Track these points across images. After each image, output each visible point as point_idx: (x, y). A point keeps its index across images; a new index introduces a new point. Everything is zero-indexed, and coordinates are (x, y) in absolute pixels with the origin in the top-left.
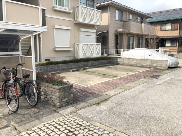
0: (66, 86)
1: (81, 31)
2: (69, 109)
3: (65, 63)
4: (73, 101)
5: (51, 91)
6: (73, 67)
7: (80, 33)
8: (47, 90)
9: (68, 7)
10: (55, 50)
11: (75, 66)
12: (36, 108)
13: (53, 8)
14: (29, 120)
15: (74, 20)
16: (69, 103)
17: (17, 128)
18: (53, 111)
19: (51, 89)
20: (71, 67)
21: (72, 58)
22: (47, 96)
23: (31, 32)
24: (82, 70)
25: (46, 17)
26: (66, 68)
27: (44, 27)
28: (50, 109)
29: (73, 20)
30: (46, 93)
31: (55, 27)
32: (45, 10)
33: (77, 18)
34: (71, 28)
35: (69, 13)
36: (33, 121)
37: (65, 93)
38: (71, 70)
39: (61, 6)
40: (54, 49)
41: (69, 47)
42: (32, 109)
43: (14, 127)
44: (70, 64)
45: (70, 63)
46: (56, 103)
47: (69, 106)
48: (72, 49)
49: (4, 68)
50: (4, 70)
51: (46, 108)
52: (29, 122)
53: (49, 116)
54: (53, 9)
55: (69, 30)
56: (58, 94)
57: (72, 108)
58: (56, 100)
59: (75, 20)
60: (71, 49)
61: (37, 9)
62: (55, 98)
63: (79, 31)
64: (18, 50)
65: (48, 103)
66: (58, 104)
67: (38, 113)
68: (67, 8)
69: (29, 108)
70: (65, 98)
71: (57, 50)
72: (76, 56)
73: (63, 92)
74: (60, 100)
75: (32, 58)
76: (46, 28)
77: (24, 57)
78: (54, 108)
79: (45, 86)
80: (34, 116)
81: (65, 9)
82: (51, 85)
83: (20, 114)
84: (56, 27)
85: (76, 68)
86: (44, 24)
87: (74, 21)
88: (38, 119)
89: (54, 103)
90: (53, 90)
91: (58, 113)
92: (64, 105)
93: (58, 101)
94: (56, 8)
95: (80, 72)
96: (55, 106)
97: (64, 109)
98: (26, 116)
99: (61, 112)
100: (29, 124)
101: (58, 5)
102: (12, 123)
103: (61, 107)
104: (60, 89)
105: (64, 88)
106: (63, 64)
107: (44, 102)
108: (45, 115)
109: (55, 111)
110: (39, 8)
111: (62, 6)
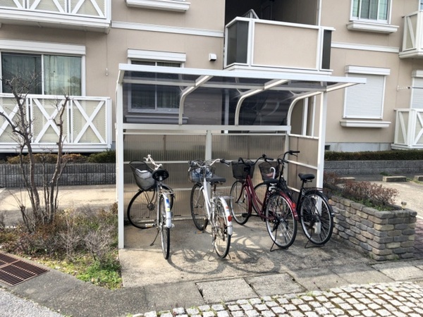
0: (400, 214)
1: (416, 78)
2: (406, 269)
3: (367, 157)
4: (412, 254)
5: (357, 219)
6: (387, 170)
7: (414, 83)
8: (347, 214)
9: (387, 18)
10: (343, 125)
11: (395, 170)
12: (323, 249)
13: (347, 25)
14: (316, 271)
15: (401, 50)
16: (403, 256)
17: (296, 279)
18: (365, 266)
19: (359, 214)
20: (382, 170)
21: (383, 148)
22: (345, 228)
23: (322, 84)
24: (416, 182)
25: (332, 50)
26: (370, 170)
27: (325, 72)
28: (355, 258)
29: (397, 51)
30: (344, 220)
31: (350, 71)
32: (330, 31)
33: (410, 44)
34: (389, 70)
35: (386, 34)
36: (324, 274)
37: (395, 229)
38: (385, 178)
39: (368, 18)
40: (341, 122)
41: (380, 120)
42: (315, 249)
43: (291, 276)
44: (380, 163)
45: (381, 159)
46: (370, 248)
47: (405, 264)
48: (388, 126)
49: (264, 156)
50: (262, 161)
51: (345, 254)
52: (317, 273)
53: (359, 273)
54: (349, 27)
55: (384, 76)
56: (378, 227)
57: (414, 269)
58: (370, 242)
59: (404, 49)
60: (385, 124)
61: (315, 32)
62: (370, 236)
63: (412, 76)
64: (283, 123)
65: (347, 244)
66: (378, 251)
67: (329, 260)
68: (385, 22)
69: (307, 246)
70: (394, 241)
71: (348, 125)
72: (396, 142)
73: (392, 227)
74: (383, 244)
75: (318, 140)
76: (330, 73)
77: (298, 137)
78: (366, 260)
79: (342, 206)
80: (323, 264)
81: (379, 24)
82: (359, 205)
83: (294, 255)
84: (352, 70)
85: (397, 173)
86: (326, 64)
87: (401, 53)
88: (335, 273)
89: (364, 248)
90: (365, 216)
91: (379, 271)
92: (390, 257)
93: (377, 245)
94: (355, 26)
95: (411, 185)
96: (366, 254)
97: (392, 267)
98: (306, 261)
99: (387, 271)
100: (318, 277)
101: (362, 17)
102: (284, 268)
103: (383, 259)
104: (384, 217)
105: (395, 216)
106: (362, 161)
107: (337, 240)
108: (349, 270)
109: (370, 266)
110: (317, 30)
111: (372, 18)
